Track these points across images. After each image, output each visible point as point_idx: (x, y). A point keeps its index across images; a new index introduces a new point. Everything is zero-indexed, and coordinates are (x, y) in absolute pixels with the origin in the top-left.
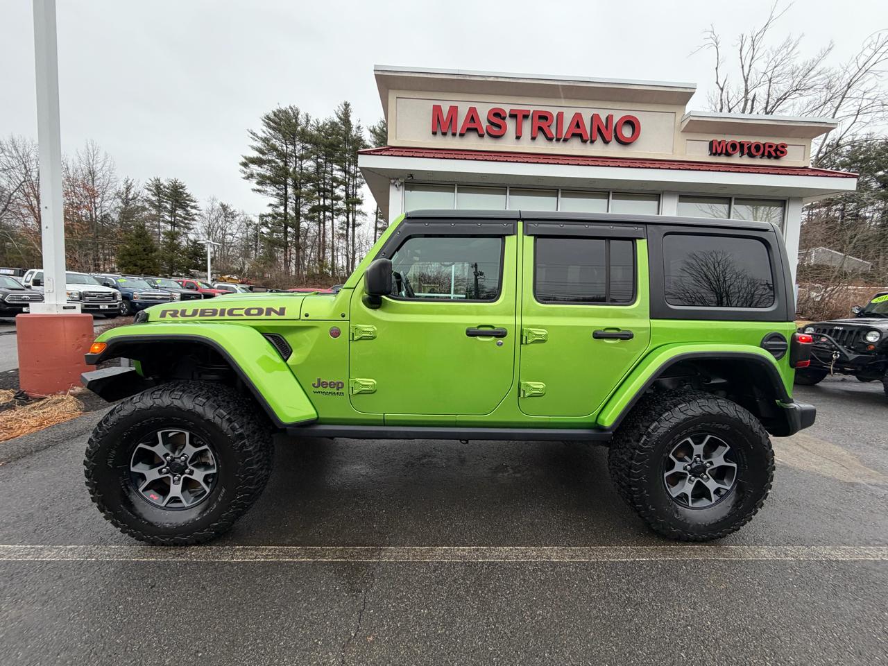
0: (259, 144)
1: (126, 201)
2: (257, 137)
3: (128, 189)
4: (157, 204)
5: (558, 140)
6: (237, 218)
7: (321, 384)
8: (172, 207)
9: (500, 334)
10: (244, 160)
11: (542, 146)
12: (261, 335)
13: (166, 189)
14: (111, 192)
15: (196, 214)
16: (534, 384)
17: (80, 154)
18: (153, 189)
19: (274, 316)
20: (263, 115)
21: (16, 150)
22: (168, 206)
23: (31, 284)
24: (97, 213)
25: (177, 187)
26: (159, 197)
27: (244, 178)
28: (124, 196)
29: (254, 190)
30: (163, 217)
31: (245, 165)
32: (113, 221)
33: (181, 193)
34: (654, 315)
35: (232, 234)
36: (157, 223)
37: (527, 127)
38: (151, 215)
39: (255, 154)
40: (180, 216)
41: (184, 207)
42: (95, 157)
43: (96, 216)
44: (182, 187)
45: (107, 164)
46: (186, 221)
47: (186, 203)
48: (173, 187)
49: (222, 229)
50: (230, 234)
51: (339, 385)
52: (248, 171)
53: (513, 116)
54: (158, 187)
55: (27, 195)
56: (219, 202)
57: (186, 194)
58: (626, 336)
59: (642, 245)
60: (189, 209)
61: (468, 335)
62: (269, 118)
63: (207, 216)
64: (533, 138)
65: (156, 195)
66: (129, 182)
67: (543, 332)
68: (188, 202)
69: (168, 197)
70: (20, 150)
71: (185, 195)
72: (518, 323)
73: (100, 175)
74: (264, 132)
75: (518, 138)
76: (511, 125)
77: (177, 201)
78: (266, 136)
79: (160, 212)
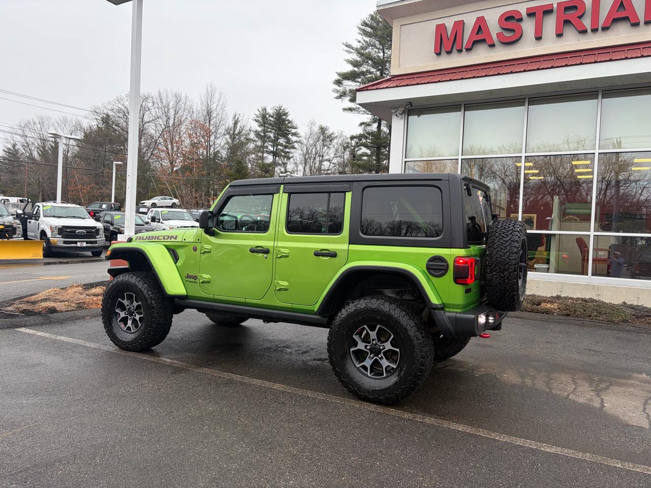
0: (355, 57)
1: (233, 137)
2: (352, 48)
3: (236, 123)
4: (262, 134)
5: (595, 30)
6: (335, 141)
7: (188, 276)
8: (274, 137)
9: (266, 251)
10: (337, 77)
11: (572, 42)
12: (166, 250)
13: (271, 118)
14: (222, 130)
15: (296, 142)
16: (282, 283)
17: (202, 97)
18: (260, 119)
19: (173, 240)
20: (359, 22)
21: (162, 102)
22: (272, 135)
23: (150, 221)
24: (211, 151)
25: (280, 114)
26: (265, 127)
27: (336, 98)
28: (232, 132)
29: (345, 109)
30: (267, 147)
31: (338, 82)
32: (221, 158)
33: (284, 120)
34: (351, 242)
35: (329, 160)
36: (261, 154)
37: (550, 24)
38: (257, 146)
39: (349, 68)
40: (282, 145)
41: (285, 135)
42: (213, 97)
43: (210, 154)
44: (286, 114)
45: (221, 103)
46: (287, 150)
47: (288, 131)
48: (277, 115)
49: (320, 156)
50: (327, 160)
51: (195, 278)
52: (341, 89)
53: (531, 14)
54: (264, 117)
55: (165, 141)
56: (317, 125)
57: (288, 120)
58: (333, 255)
59: (349, 196)
60: (290, 136)
61: (250, 251)
62: (365, 24)
63: (305, 142)
64: (559, 35)
65: (261, 125)
66: (236, 117)
67: (287, 251)
68: (290, 130)
69: (273, 126)
70: (164, 101)
71: (287, 122)
72: (275, 245)
73: (214, 115)
74: (359, 42)
75: (538, 38)
76: (528, 27)
77: (280, 129)
78: (361, 45)
79: (264, 142)
